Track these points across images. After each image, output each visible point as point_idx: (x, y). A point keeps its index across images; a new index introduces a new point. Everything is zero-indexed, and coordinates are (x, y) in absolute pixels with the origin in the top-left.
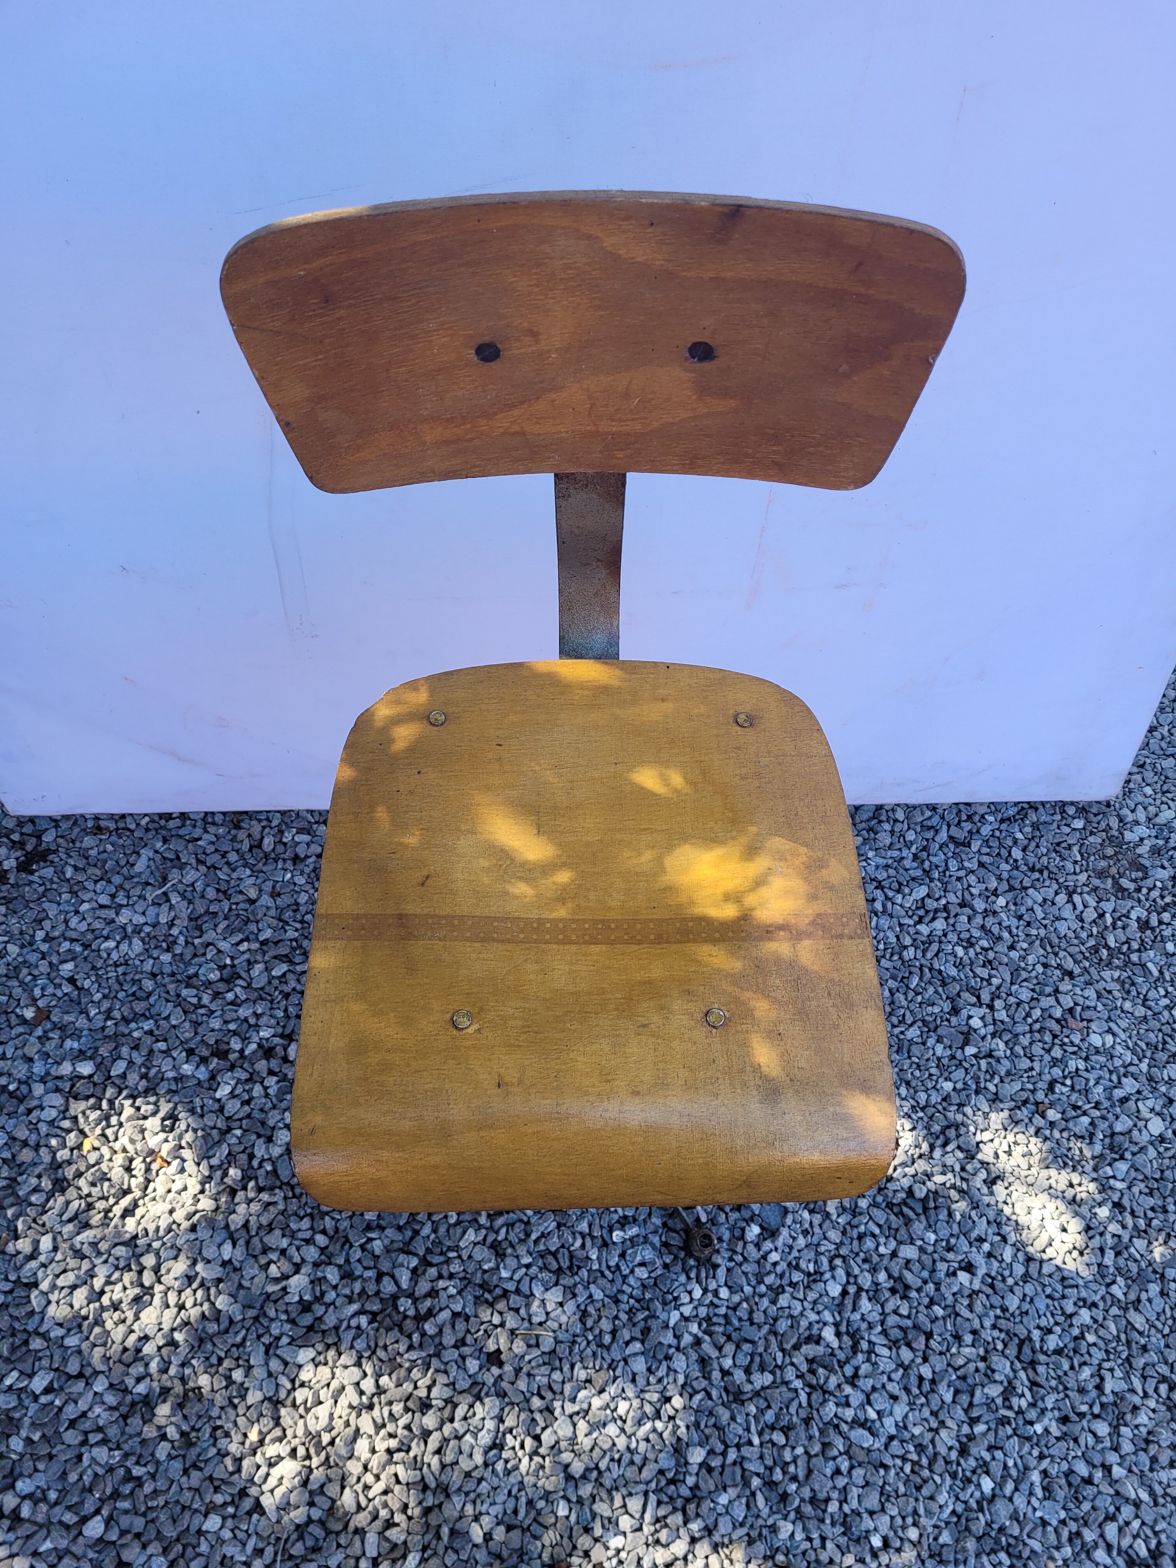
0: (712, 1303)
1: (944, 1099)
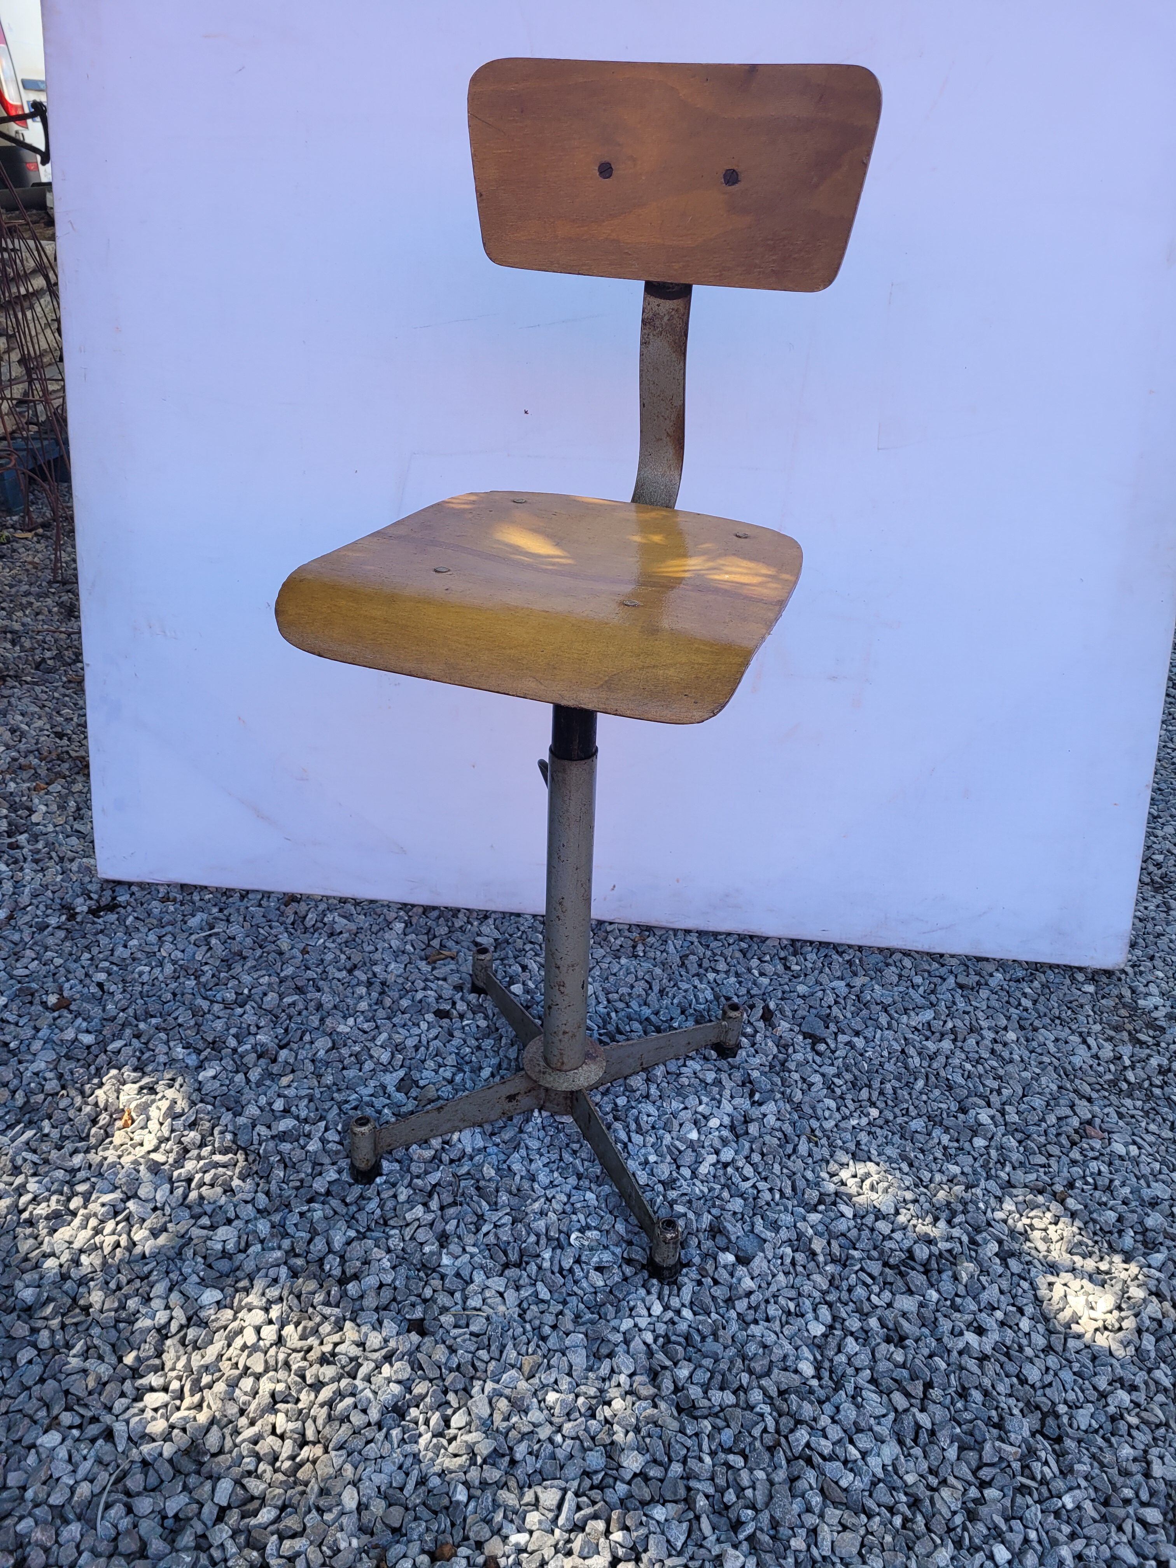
0: (672, 1321)
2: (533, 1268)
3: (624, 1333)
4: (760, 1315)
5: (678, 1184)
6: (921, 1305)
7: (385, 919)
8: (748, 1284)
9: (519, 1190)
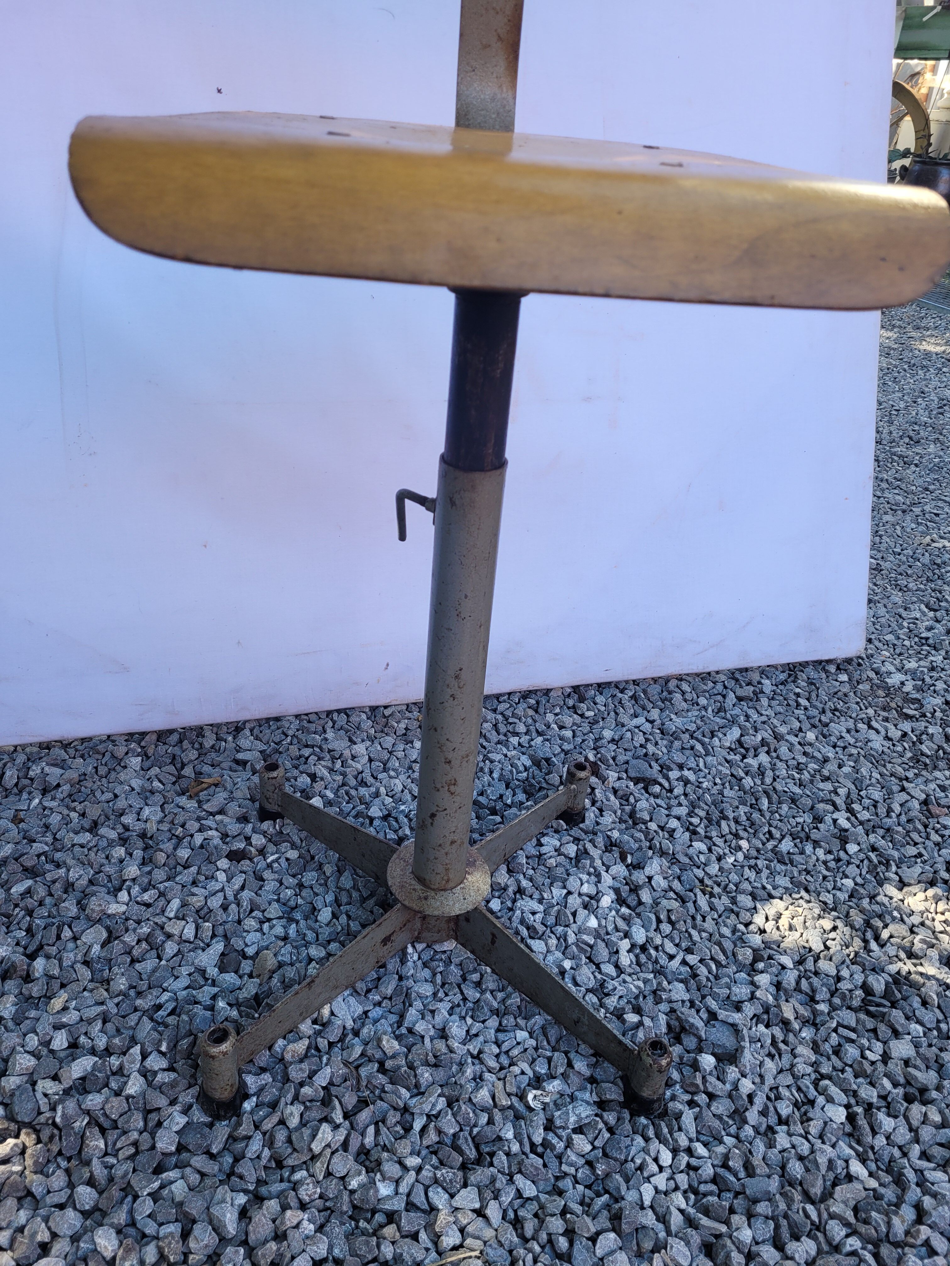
0: (688, 1165)
1: (851, 896)
2: (501, 1159)
3: (652, 1207)
4: (773, 1120)
5: (611, 987)
6: (917, 1046)
7: (113, 756)
8: (746, 1086)
9: (435, 1057)
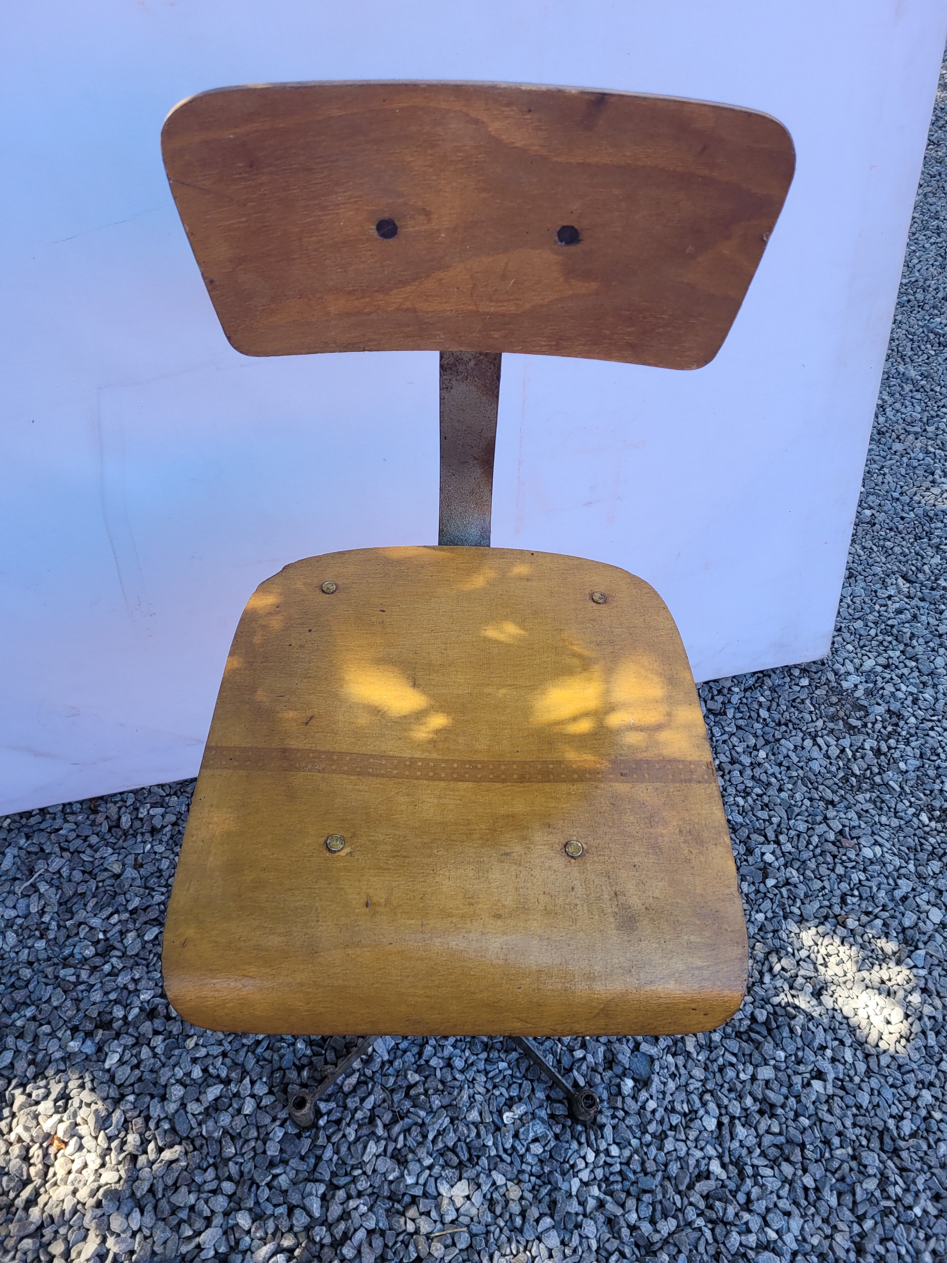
0: (606, 1163)
1: (760, 930)
6: (776, 1069)
8: (652, 1104)
